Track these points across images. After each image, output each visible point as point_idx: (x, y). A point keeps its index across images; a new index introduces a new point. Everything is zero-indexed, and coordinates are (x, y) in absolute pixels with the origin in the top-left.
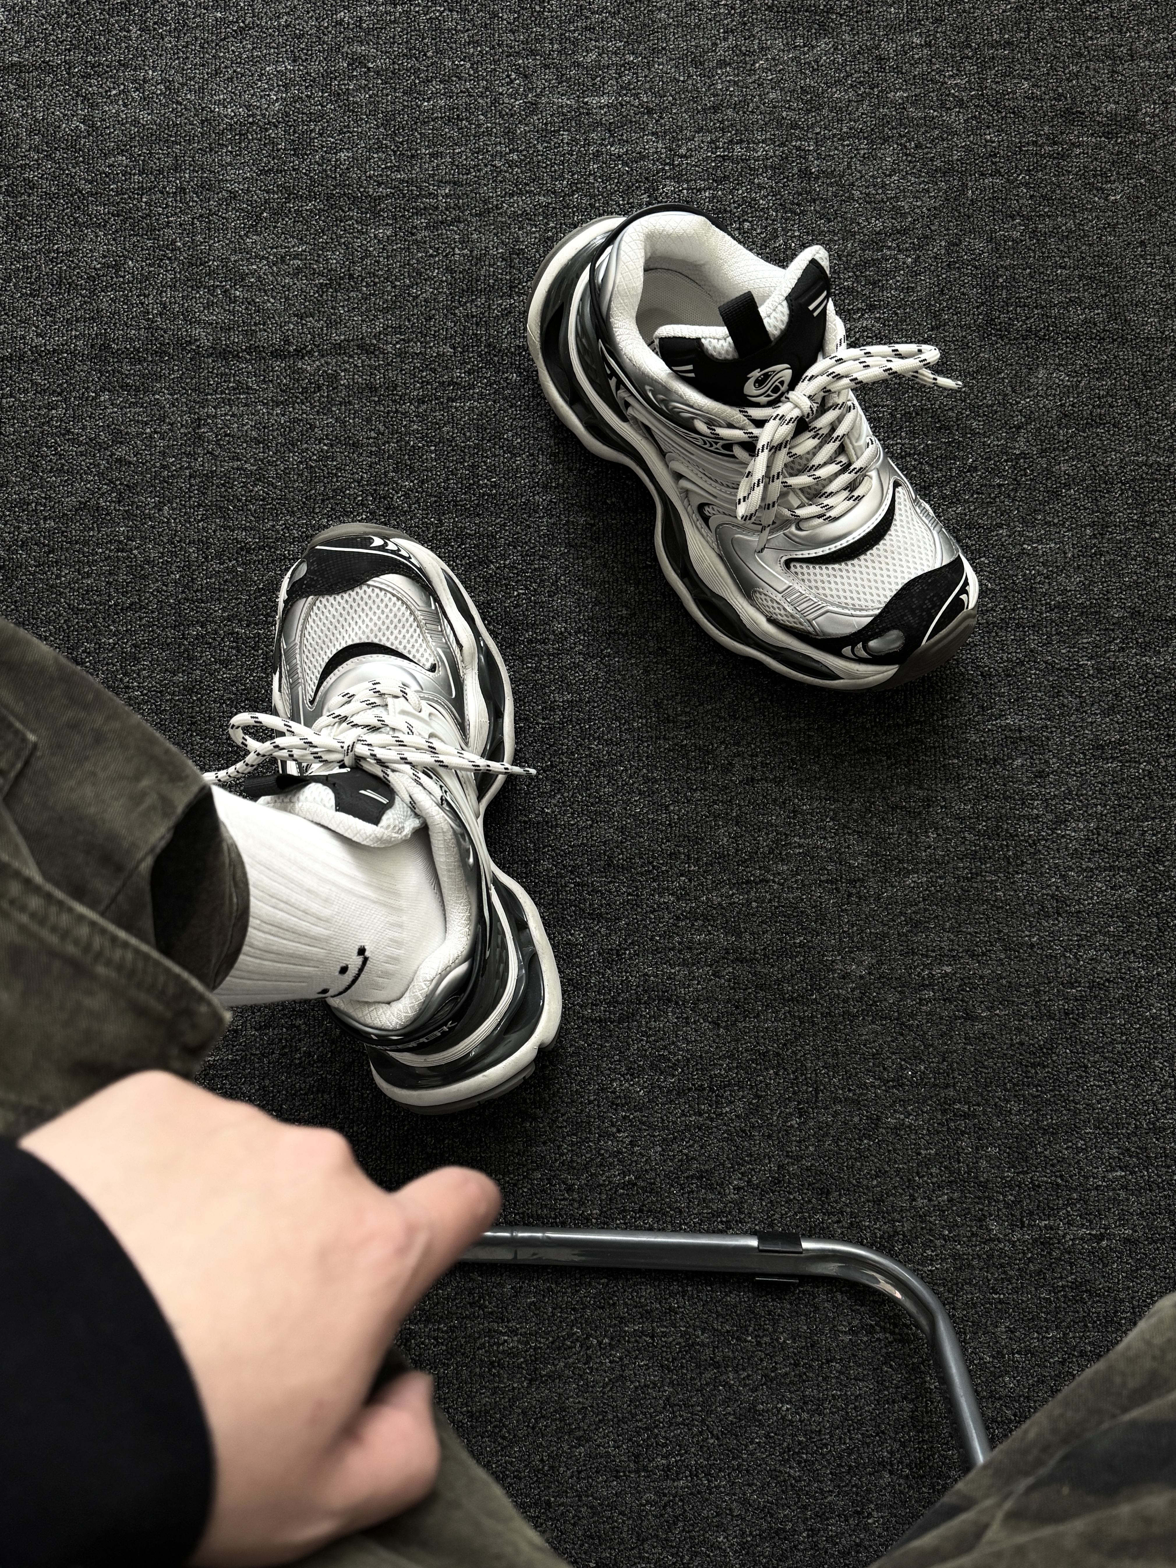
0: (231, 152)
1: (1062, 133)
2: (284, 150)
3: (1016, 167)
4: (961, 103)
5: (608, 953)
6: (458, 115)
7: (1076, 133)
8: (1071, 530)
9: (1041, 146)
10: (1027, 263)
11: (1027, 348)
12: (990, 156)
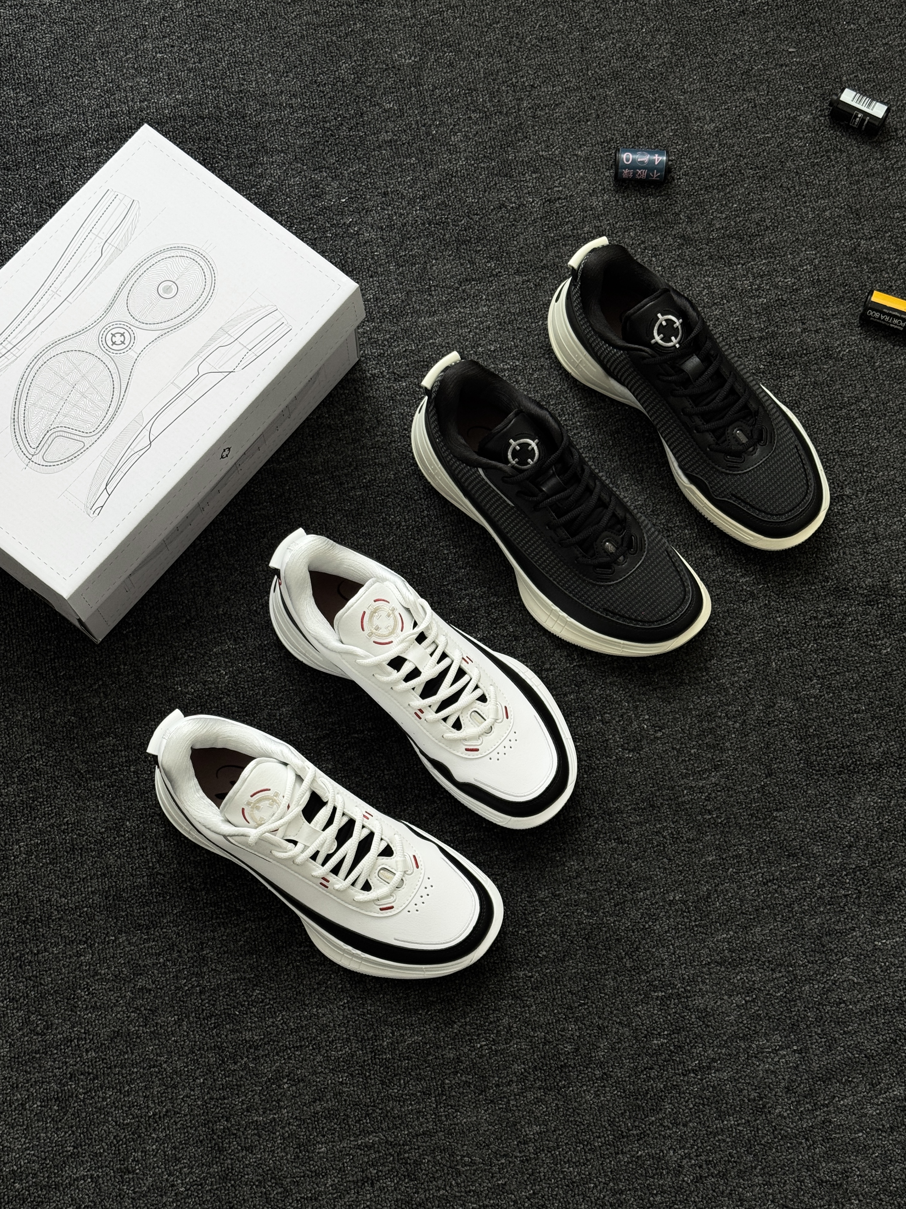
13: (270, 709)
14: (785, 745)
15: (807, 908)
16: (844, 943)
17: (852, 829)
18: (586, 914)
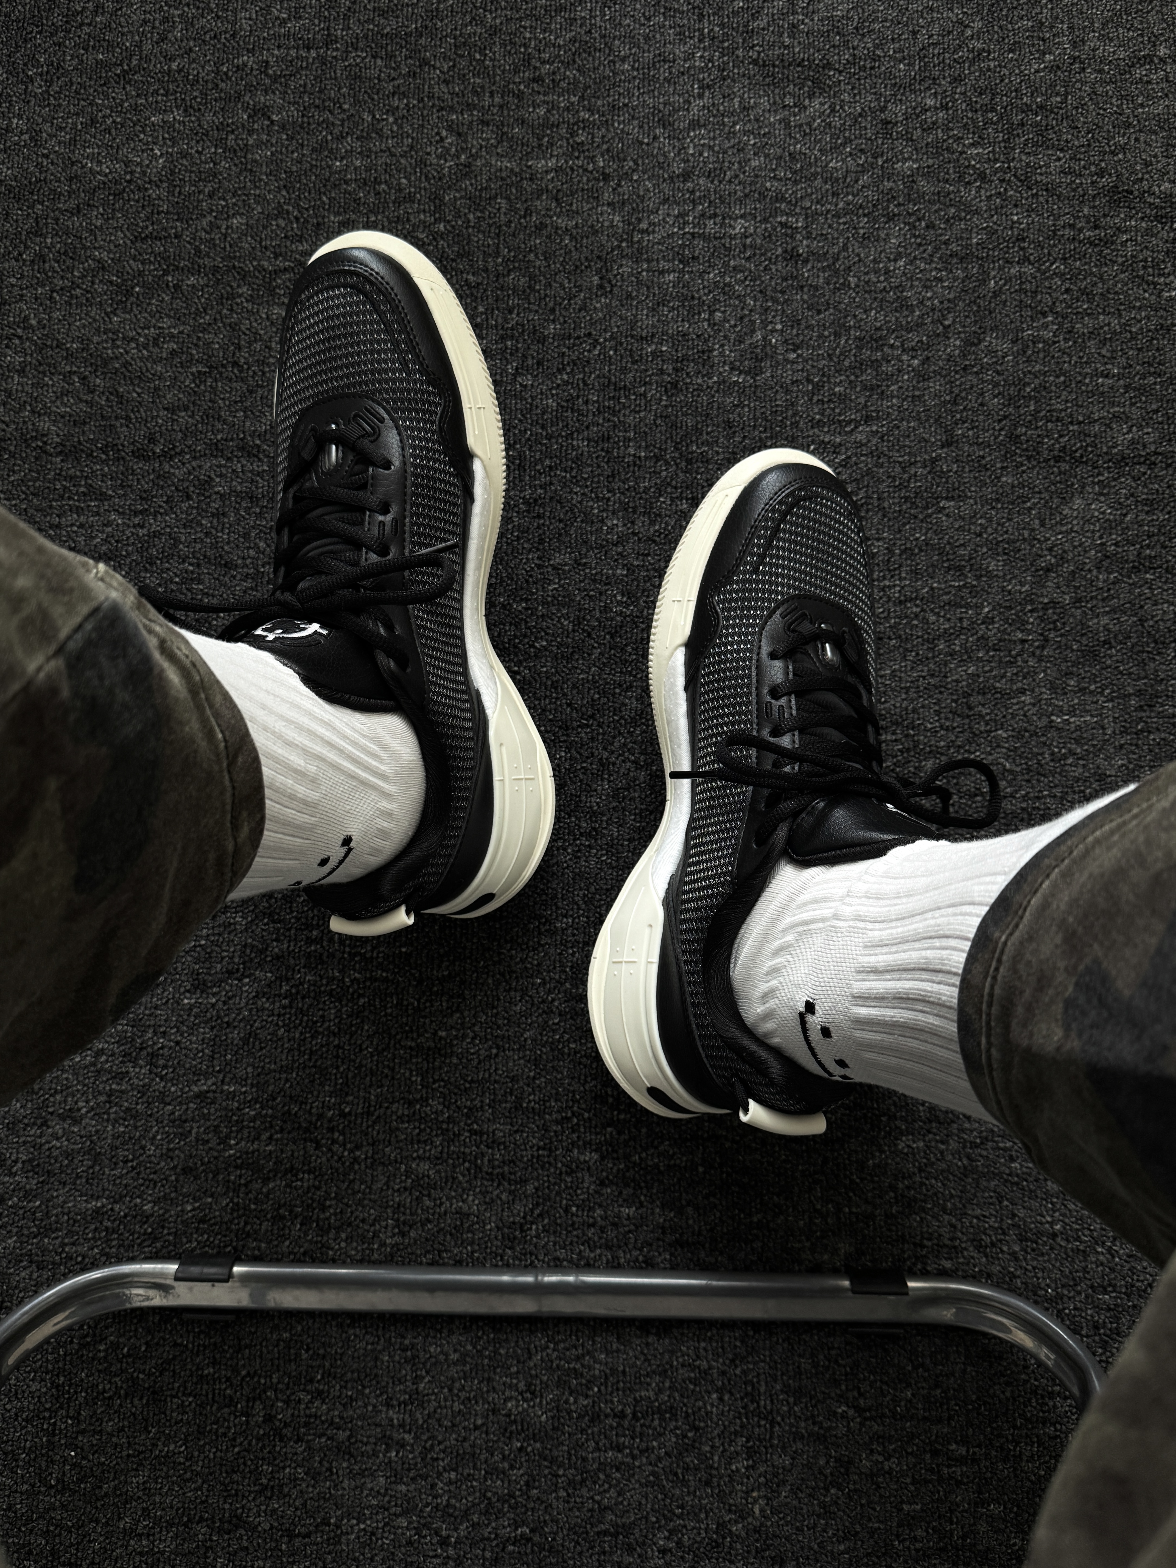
0: (102, 215)
1: (1105, 216)
2: (168, 213)
3: (1049, 254)
4: (982, 176)
5: (509, 1228)
6: (375, 178)
7: (1122, 216)
8: (1112, 700)
9: (1080, 230)
10: (1061, 369)
11: (1060, 473)
12: (1018, 240)
13: (215, 217)
14: (982, 405)
15: (958, 648)
16: (1003, 709)
17: (1057, 545)
18: (619, 598)
